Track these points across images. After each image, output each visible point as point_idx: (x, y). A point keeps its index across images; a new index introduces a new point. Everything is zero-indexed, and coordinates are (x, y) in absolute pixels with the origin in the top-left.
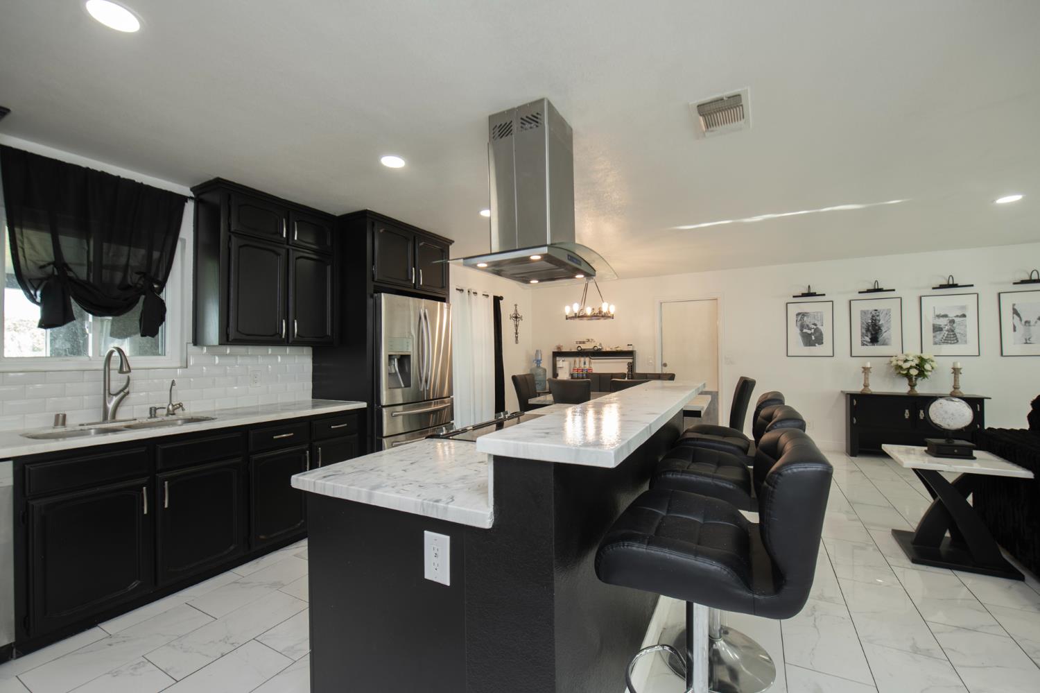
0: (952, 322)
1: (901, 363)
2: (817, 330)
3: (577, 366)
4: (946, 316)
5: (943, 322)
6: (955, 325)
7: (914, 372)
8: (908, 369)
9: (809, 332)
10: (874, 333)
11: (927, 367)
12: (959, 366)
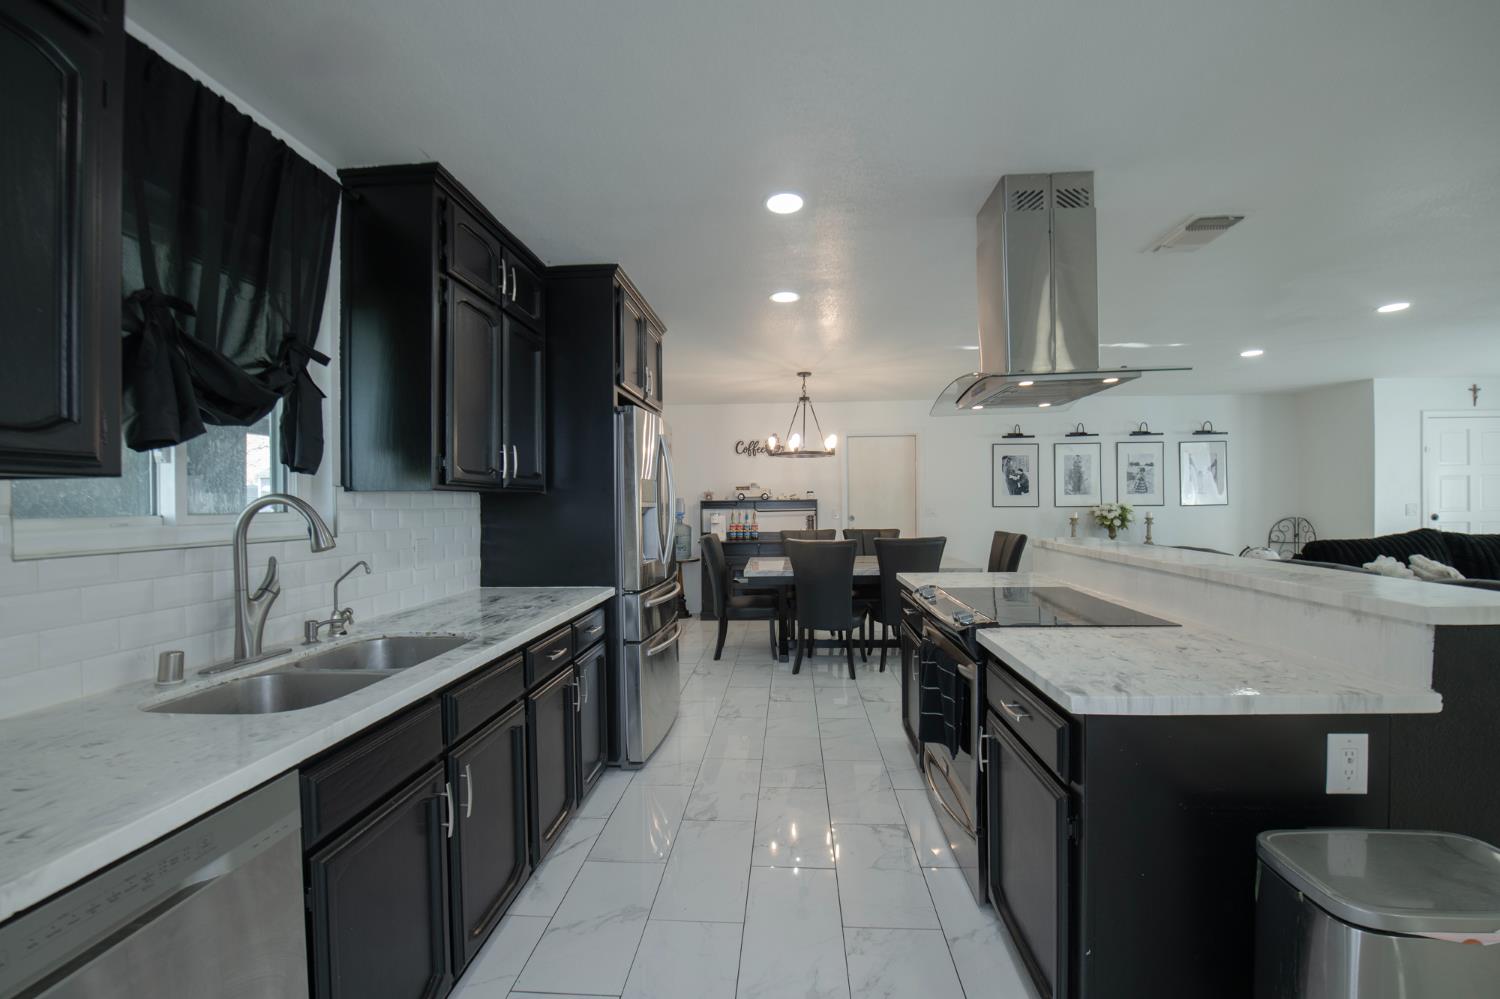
0: (1143, 470)
1: (1105, 513)
2: (1022, 476)
3: (736, 522)
4: (1137, 464)
5: (1135, 470)
6: (1145, 473)
7: (1117, 523)
8: (1112, 520)
9: (1015, 478)
10: (1077, 482)
11: (1129, 517)
12: (1151, 516)
